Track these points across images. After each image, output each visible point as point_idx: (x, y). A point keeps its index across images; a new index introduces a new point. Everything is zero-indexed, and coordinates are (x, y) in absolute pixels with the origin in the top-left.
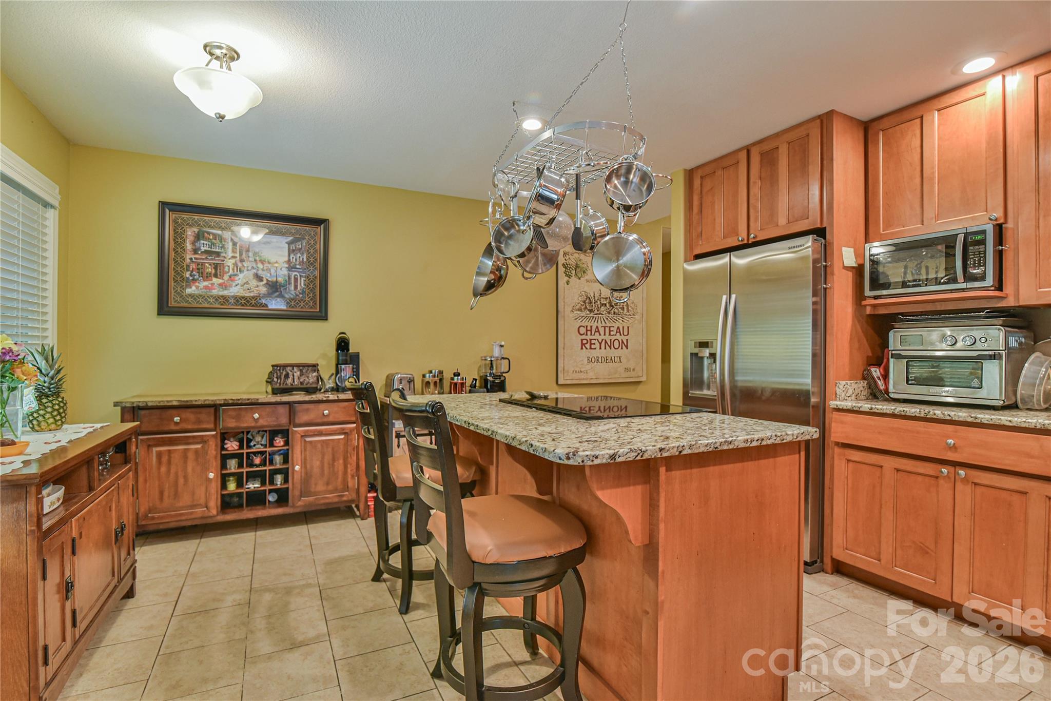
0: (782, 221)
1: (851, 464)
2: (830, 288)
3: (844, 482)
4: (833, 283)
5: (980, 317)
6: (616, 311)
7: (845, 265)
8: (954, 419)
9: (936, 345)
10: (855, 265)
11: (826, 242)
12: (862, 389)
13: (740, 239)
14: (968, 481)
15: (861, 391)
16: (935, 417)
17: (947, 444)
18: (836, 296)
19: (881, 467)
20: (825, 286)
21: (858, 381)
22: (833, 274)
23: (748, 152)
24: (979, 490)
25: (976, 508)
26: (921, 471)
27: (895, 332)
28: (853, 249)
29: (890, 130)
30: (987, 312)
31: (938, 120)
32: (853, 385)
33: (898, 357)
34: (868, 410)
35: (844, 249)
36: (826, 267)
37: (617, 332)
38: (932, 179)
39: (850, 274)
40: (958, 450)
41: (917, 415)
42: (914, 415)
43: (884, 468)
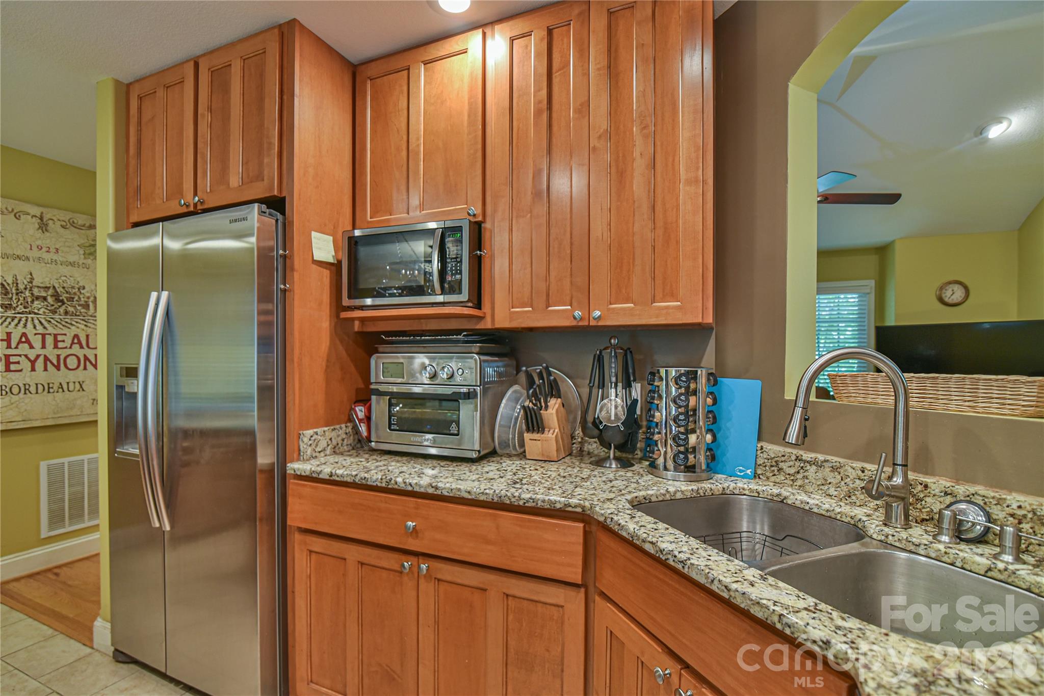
0: (234, 181)
1: (314, 556)
2: (290, 290)
3: (307, 583)
4: (293, 283)
5: (458, 341)
6: (71, 309)
7: (315, 259)
8: (415, 490)
9: (417, 378)
10: (331, 260)
11: (285, 219)
12: (344, 436)
13: (183, 202)
14: (431, 576)
15: (343, 440)
16: (396, 487)
17: (406, 527)
18: (296, 303)
19: (345, 559)
20: (282, 287)
21: (338, 427)
22: (293, 269)
23: (196, 65)
24: (443, 587)
25: (440, 614)
26: (384, 564)
27: (378, 358)
28: (331, 238)
29: (378, 80)
30: (464, 336)
31: (425, 75)
32: (327, 433)
33: (380, 393)
34: (327, 477)
35: (314, 234)
36: (284, 257)
37: (73, 343)
38: (418, 153)
39: (326, 273)
40: (420, 535)
41: (379, 484)
42: (375, 484)
43: (347, 560)
